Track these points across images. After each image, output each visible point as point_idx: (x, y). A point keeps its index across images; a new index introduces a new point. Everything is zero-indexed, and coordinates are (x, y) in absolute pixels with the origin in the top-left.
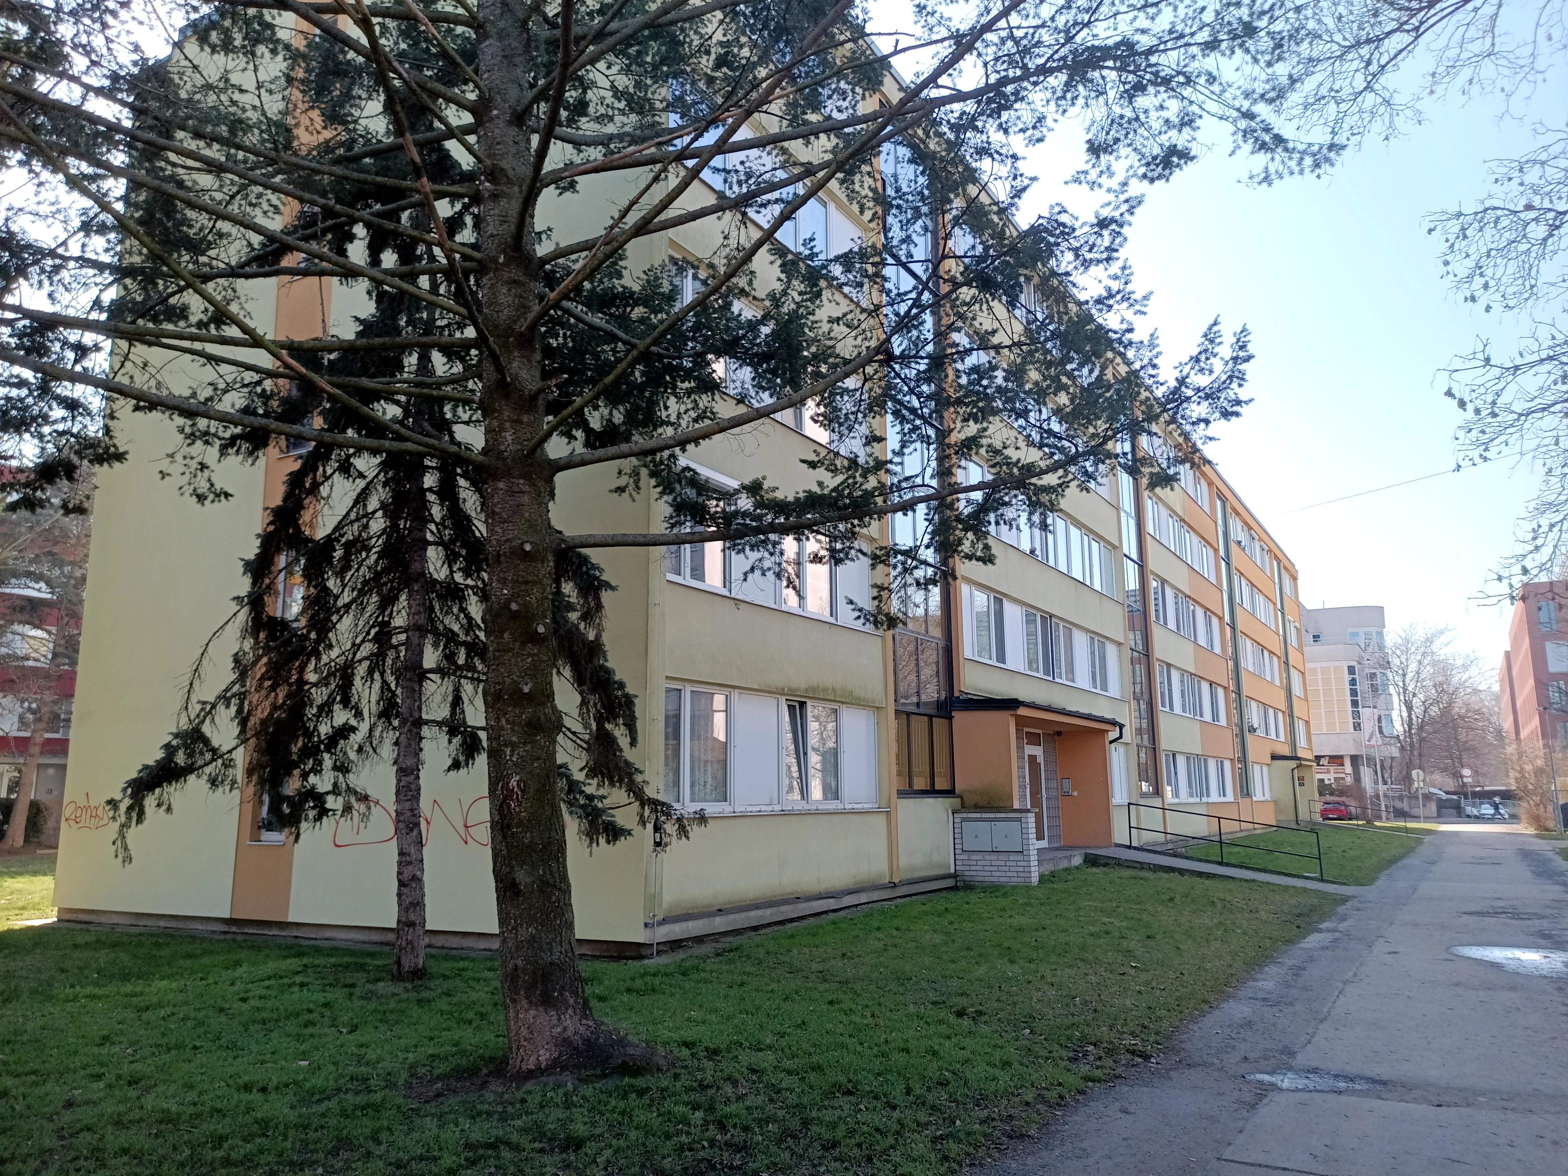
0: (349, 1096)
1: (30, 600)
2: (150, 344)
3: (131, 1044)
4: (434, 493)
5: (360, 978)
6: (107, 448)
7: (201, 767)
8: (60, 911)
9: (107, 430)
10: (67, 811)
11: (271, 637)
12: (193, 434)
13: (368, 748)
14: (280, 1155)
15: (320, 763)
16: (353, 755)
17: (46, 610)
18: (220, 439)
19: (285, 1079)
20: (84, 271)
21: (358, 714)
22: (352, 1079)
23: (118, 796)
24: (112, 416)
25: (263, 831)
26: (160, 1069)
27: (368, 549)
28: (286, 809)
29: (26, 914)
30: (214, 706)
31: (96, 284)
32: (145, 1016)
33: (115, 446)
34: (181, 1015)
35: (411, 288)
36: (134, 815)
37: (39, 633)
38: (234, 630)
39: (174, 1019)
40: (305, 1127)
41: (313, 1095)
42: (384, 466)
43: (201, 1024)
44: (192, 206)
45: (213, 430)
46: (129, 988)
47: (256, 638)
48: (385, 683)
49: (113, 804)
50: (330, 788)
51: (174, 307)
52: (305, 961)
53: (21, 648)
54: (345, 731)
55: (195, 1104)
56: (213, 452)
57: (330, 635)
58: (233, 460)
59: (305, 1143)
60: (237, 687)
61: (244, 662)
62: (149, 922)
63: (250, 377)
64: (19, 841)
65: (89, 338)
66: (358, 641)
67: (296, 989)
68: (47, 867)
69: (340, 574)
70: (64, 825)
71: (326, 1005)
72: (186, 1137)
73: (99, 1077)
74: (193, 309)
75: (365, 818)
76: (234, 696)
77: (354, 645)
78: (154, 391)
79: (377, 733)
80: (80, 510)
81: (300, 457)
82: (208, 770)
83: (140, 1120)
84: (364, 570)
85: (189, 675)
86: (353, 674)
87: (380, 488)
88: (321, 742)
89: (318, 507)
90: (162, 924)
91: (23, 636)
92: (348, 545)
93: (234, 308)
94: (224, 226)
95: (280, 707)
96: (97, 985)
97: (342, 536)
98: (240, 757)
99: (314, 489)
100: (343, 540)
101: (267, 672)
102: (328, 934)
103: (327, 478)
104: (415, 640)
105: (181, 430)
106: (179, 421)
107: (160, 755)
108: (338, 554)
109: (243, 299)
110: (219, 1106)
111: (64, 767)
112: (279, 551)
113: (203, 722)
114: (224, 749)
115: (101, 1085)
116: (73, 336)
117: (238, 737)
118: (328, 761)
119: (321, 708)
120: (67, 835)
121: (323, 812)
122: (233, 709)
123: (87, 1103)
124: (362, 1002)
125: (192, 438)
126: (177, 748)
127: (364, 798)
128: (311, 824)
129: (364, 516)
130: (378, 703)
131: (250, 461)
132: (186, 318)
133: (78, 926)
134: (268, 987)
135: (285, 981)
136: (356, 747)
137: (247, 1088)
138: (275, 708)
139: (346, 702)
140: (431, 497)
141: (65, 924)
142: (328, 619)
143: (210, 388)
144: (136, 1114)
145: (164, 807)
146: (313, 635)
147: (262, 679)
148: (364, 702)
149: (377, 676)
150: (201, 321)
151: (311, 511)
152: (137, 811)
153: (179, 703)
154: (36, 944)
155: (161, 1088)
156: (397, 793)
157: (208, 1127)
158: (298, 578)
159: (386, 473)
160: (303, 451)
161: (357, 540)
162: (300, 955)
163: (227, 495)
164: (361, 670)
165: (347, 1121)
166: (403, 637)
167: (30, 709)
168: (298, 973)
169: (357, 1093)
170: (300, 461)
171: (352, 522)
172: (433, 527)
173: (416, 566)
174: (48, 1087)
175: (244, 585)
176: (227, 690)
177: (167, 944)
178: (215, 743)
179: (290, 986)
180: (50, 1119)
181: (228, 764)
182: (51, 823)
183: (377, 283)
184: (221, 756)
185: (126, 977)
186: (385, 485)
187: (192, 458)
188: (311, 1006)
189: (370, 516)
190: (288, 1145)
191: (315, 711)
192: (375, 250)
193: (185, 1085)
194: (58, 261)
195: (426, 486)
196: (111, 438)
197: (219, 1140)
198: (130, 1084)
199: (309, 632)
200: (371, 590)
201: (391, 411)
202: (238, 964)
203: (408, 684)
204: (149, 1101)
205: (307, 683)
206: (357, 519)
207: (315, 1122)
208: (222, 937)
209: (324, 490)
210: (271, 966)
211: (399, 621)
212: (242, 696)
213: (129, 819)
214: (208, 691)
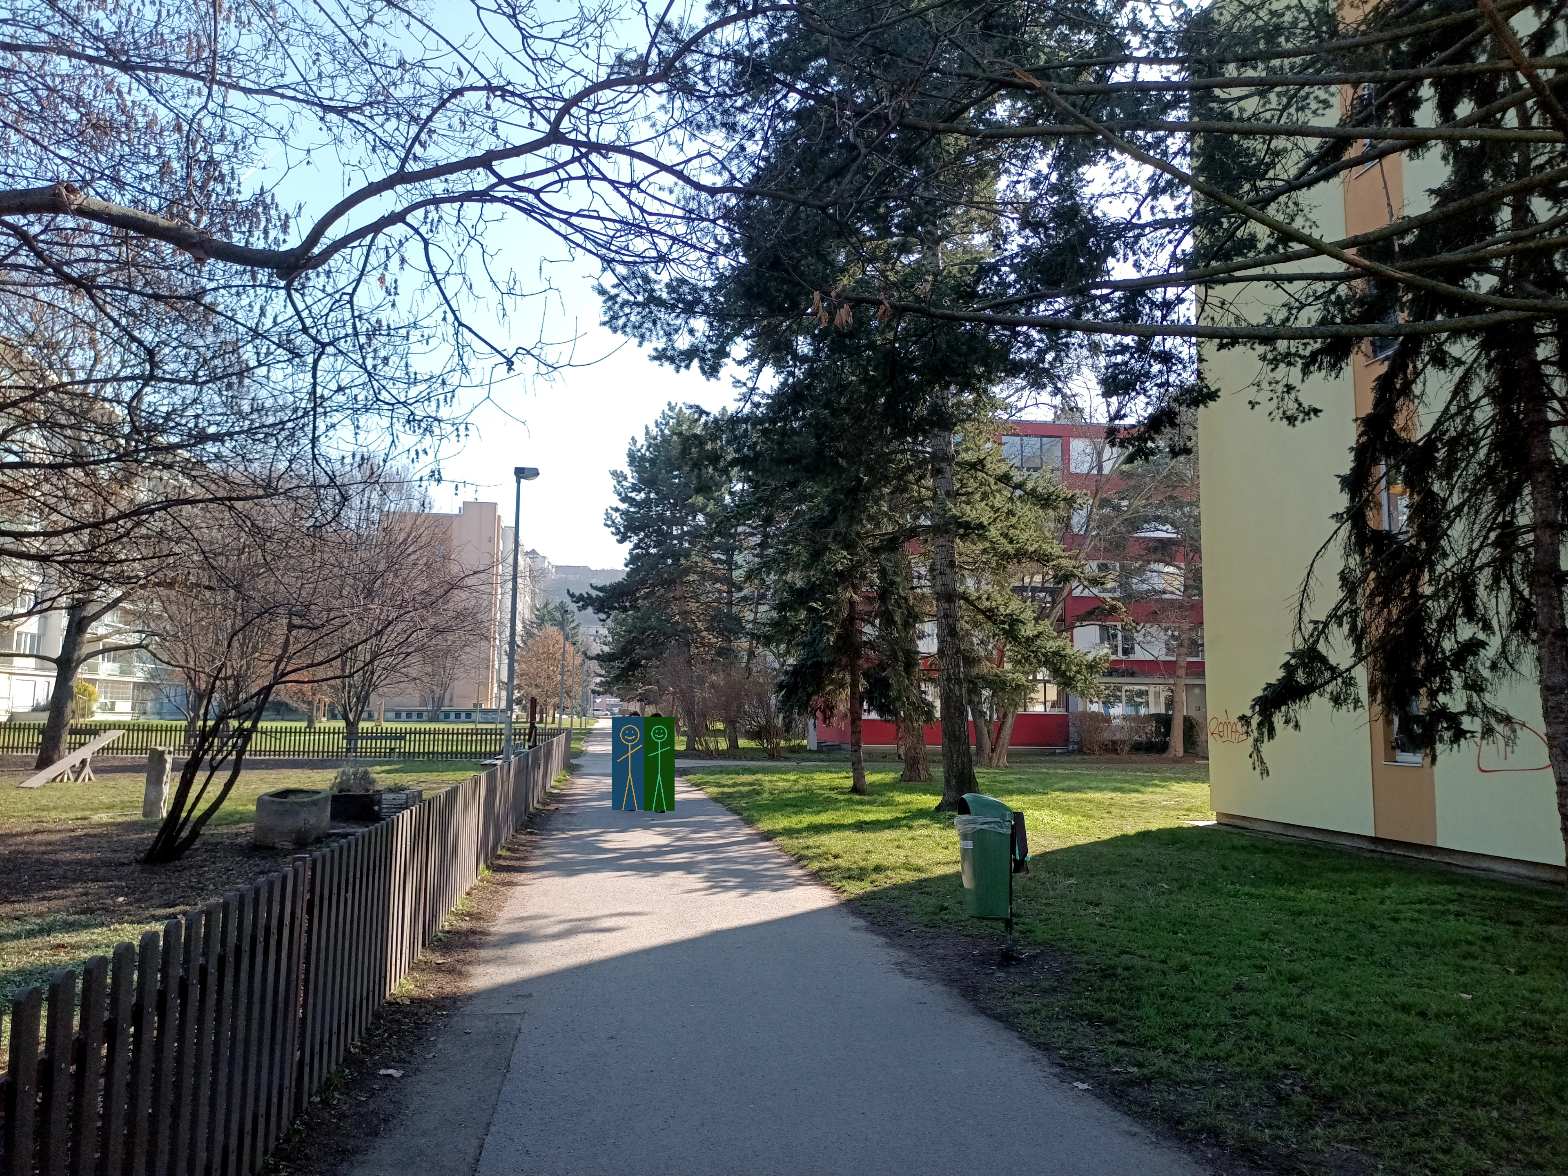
0: (1523, 1042)
1: (1160, 540)
2: (1224, 282)
3: (1289, 944)
4: (1552, 364)
5: (1527, 917)
6: (1201, 390)
7: (1322, 685)
8: (1218, 814)
9: (1199, 374)
10: (1212, 726)
11: (1377, 552)
12: (1275, 359)
13: (1504, 665)
14: (1448, 1087)
15: (1449, 681)
16: (1486, 673)
17: (1174, 548)
18: (1301, 357)
19: (1445, 1007)
20: (1158, 233)
21: (1487, 627)
22: (1525, 1024)
23: (1249, 713)
24: (1201, 360)
25: (1398, 751)
26: (1316, 972)
27: (1475, 443)
28: (1417, 729)
29: (1192, 816)
30: (1326, 625)
31: (1170, 242)
32: (1301, 920)
33: (1207, 387)
34: (1332, 925)
35: (1496, 132)
36: (1265, 730)
37: (1171, 569)
38: (1336, 549)
39: (1326, 927)
40: (1475, 1064)
41: (1479, 1031)
42: (1484, 346)
43: (1352, 936)
44: (1247, 134)
45: (1293, 350)
46: (1281, 892)
47: (1362, 554)
48: (1514, 590)
49: (1244, 720)
50: (1463, 708)
51: (1241, 240)
52: (1459, 889)
53: (1158, 583)
54: (1473, 647)
55: (1353, 1013)
56: (1295, 373)
57: (1442, 542)
58: (1317, 377)
59: (1476, 1081)
60: (1347, 604)
61: (1351, 579)
62: (1297, 833)
63: (1320, 287)
64: (1180, 752)
65: (1171, 293)
66: (1475, 546)
67: (1451, 917)
68: (1203, 776)
69: (1447, 475)
70: (1210, 739)
71: (1487, 939)
72: (1346, 1043)
73: (1262, 969)
74: (1259, 236)
75: (1510, 741)
76: (1345, 614)
77: (1470, 551)
78: (1234, 325)
79: (1513, 647)
80: (1187, 451)
81: (1387, 358)
82: (1329, 688)
83: (1301, 1017)
84: (1474, 468)
85: (1299, 596)
86: (1474, 583)
87: (1483, 374)
88: (1448, 658)
89: (1411, 407)
90: (1310, 836)
91: (1159, 572)
92: (1453, 444)
93: (1298, 223)
94: (1279, 143)
95: (1396, 623)
96: (1253, 885)
97: (1444, 433)
98: (1361, 675)
99: (1406, 390)
100: (1446, 438)
101: (1376, 588)
102: (1486, 864)
103: (1417, 374)
104: (1546, 539)
105: (1263, 358)
106: (1261, 349)
107: (1281, 674)
108: (1441, 454)
109: (1306, 210)
110: (1377, 1020)
111: (1203, 686)
112: (1376, 462)
113: (1317, 641)
114: (1343, 667)
115: (1265, 976)
116: (1158, 295)
117: (1354, 655)
118: (1457, 680)
119: (1440, 622)
120: (1214, 747)
121: (1459, 734)
122: (1346, 627)
123: (1254, 990)
124: (1529, 944)
125: (1274, 363)
126: (1296, 667)
127: (1507, 720)
128: (1447, 747)
129: (1465, 408)
130: (1510, 614)
131: (1333, 374)
132: (1255, 247)
133: (1236, 831)
134: (1419, 911)
135: (1439, 907)
136: (1488, 663)
137: (1405, 1008)
138: (1389, 624)
139: (1471, 615)
140: (1549, 370)
141: (1222, 828)
142: (1438, 524)
143: (1285, 309)
144: (1298, 1010)
145: (1292, 724)
146: (1424, 546)
147: (1372, 595)
148: (1491, 613)
149: (1504, 583)
150: (1269, 245)
151: (1405, 413)
152: (1267, 727)
153: (1292, 624)
154: (1201, 843)
155: (1319, 991)
156: (1546, 715)
157: (1367, 1038)
158: (1399, 487)
159: (1488, 355)
160: (1390, 352)
161: (1462, 434)
162: (1454, 882)
163: (1316, 411)
164: (1484, 578)
165: (1523, 1070)
166: (1531, 537)
167: (1173, 636)
168: (1452, 901)
169: (1533, 1042)
170: (1387, 363)
171: (1452, 417)
172: (1556, 405)
173: (1536, 454)
174: (1221, 969)
175: (1342, 502)
176: (1337, 609)
177: (1316, 856)
178: (1333, 662)
179: (1444, 913)
180: (1224, 997)
181: (1349, 682)
182: (1202, 737)
183: (1452, 142)
184: (1340, 675)
185: (1279, 881)
186: (1488, 368)
187: (1277, 382)
188: (1469, 937)
189: (1474, 406)
190: (1455, 1077)
191: (1434, 626)
192: (1446, 108)
193: (1341, 992)
194: (1137, 232)
195: (1540, 358)
196: (1202, 379)
197: (1381, 1055)
198: (1290, 980)
199: (1419, 543)
200: (1484, 489)
201: (1486, 283)
202: (1386, 883)
203: (1544, 590)
204: (1309, 1000)
205: (1422, 596)
206: (1460, 411)
207: (1485, 1061)
208: (1368, 855)
209: (1417, 389)
210: (1423, 890)
211: (1523, 520)
212: (1354, 614)
213: (1261, 734)
214: (1319, 610)
